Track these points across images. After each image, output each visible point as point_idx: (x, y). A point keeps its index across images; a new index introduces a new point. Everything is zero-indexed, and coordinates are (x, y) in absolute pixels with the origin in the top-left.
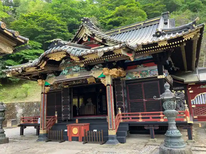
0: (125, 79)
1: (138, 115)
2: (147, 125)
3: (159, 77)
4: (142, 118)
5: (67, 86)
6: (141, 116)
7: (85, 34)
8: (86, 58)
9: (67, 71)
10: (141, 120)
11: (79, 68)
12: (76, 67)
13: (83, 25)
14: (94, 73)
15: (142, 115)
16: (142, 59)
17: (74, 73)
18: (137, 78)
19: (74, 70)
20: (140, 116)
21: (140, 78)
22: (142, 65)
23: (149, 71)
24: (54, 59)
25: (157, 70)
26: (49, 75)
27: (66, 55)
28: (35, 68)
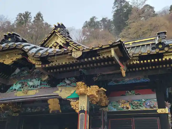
0: (107, 109)
3: (160, 111)
5: (18, 114)
7: (56, 42)
8: (53, 62)
9: (19, 86)
11: (40, 82)
12: (34, 80)
13: (54, 31)
16: (134, 82)
17: (30, 89)
18: (125, 110)
19: (31, 84)
21: (130, 109)
22: (133, 92)
23: (143, 100)
24: (2, 62)
25: (156, 100)
27: (21, 56)
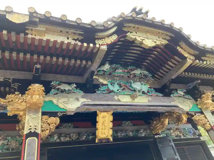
14: (179, 102)
23: (187, 129)
26: (59, 85)
27: (167, 42)
28: (76, 37)
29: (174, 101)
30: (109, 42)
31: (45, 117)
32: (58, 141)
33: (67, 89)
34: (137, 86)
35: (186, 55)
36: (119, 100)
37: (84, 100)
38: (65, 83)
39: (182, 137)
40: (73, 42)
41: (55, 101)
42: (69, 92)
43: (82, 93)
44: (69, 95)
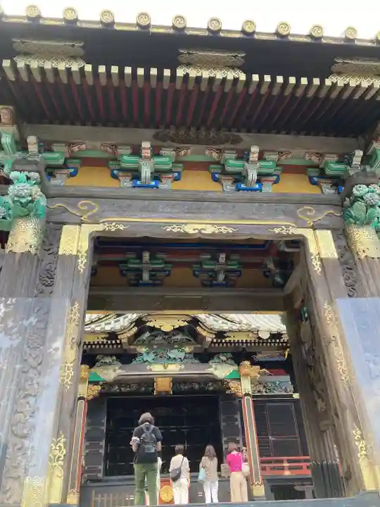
1: (282, 461)
2: (300, 483)
3: (295, 396)
4: (290, 468)
6: (288, 465)
8: (230, 337)
9: (152, 356)
10: (287, 473)
11: (183, 353)
12: (176, 351)
14: (216, 369)
15: (289, 461)
17: (171, 362)
19: (171, 355)
20: (286, 464)
23: (277, 382)
24: (159, 327)
25: (291, 383)
26: (103, 358)
27: (186, 324)
28: (104, 336)
29: (211, 367)
30: (129, 335)
31: (90, 386)
32: (118, 391)
33: (108, 361)
34: (174, 353)
35: (204, 333)
36: (151, 370)
37: (120, 371)
38: (107, 355)
39: (264, 394)
40: (102, 340)
41: (98, 374)
42: (110, 364)
43: (120, 364)
44: (109, 367)
